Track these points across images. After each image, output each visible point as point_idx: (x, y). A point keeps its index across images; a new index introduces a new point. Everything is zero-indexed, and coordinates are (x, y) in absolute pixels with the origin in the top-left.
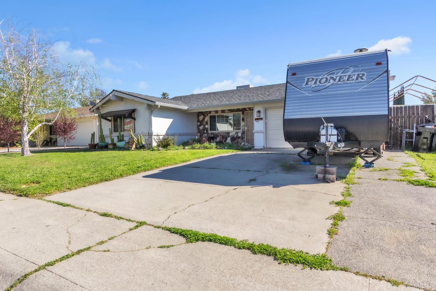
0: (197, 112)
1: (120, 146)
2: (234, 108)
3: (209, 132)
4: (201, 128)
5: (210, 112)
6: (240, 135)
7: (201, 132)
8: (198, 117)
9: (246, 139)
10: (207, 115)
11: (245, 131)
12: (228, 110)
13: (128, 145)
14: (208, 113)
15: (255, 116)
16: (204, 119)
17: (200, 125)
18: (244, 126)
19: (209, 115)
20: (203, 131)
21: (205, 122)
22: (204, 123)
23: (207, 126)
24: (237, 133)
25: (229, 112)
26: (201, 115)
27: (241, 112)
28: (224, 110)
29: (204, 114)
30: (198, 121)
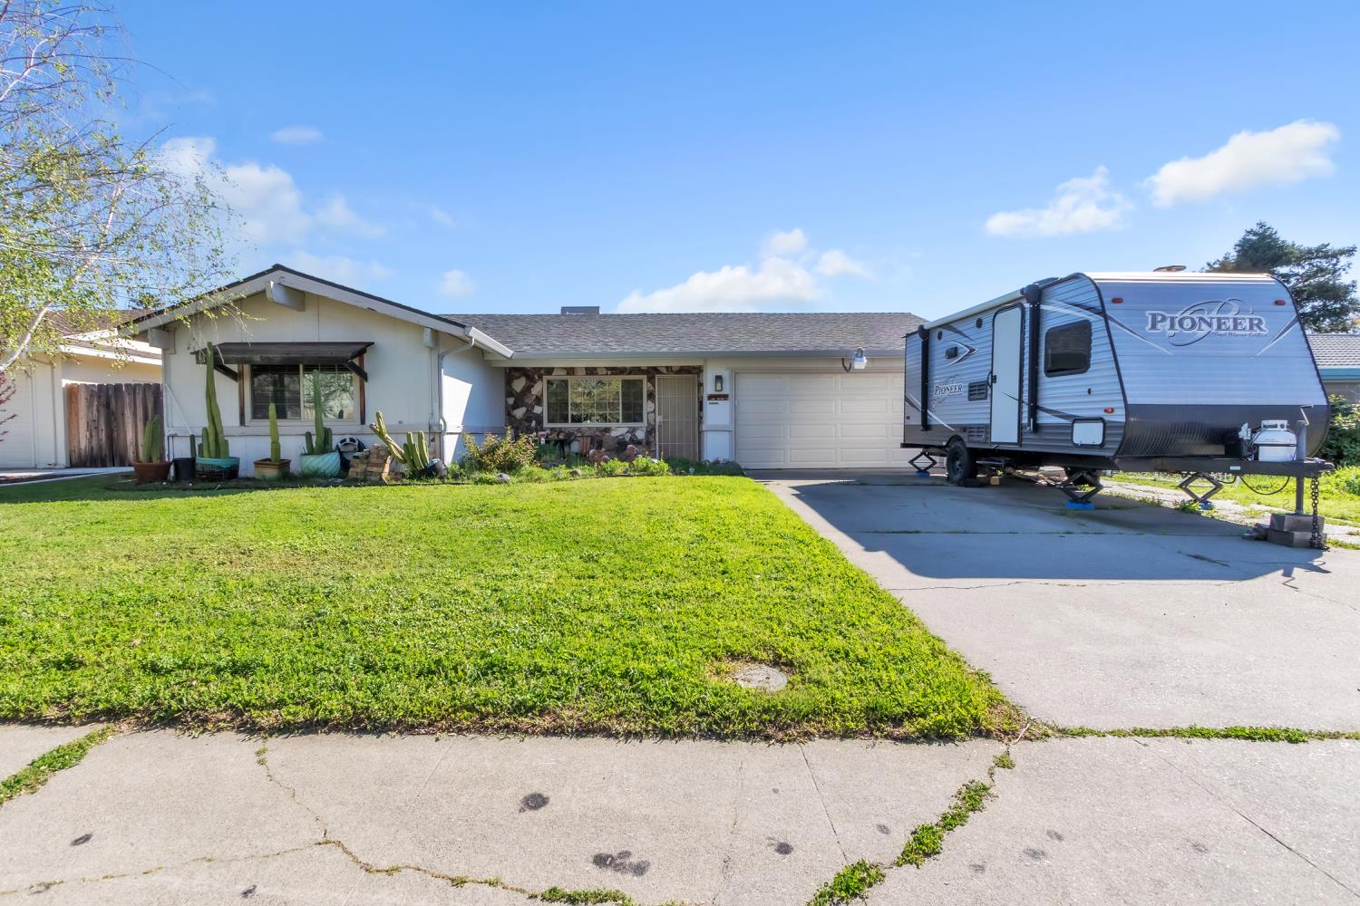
0: (506, 368)
1: (322, 471)
2: (625, 366)
3: (546, 424)
4: (519, 413)
5: (550, 371)
6: (640, 435)
7: (520, 424)
8: (509, 382)
9: (660, 446)
10: (540, 378)
11: (657, 427)
12: (606, 368)
13: (365, 466)
14: (542, 372)
15: (709, 388)
16: (527, 389)
17: (516, 406)
18: (654, 411)
19: (546, 378)
20: (527, 424)
21: (534, 397)
22: (529, 401)
23: (537, 410)
24: (633, 431)
25: (609, 372)
26: (519, 377)
27: (645, 376)
28: (595, 369)
29: (531, 375)
30: (510, 393)
